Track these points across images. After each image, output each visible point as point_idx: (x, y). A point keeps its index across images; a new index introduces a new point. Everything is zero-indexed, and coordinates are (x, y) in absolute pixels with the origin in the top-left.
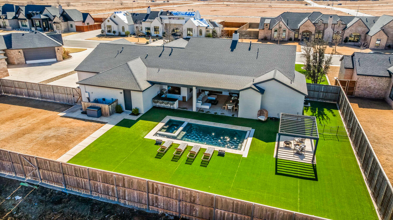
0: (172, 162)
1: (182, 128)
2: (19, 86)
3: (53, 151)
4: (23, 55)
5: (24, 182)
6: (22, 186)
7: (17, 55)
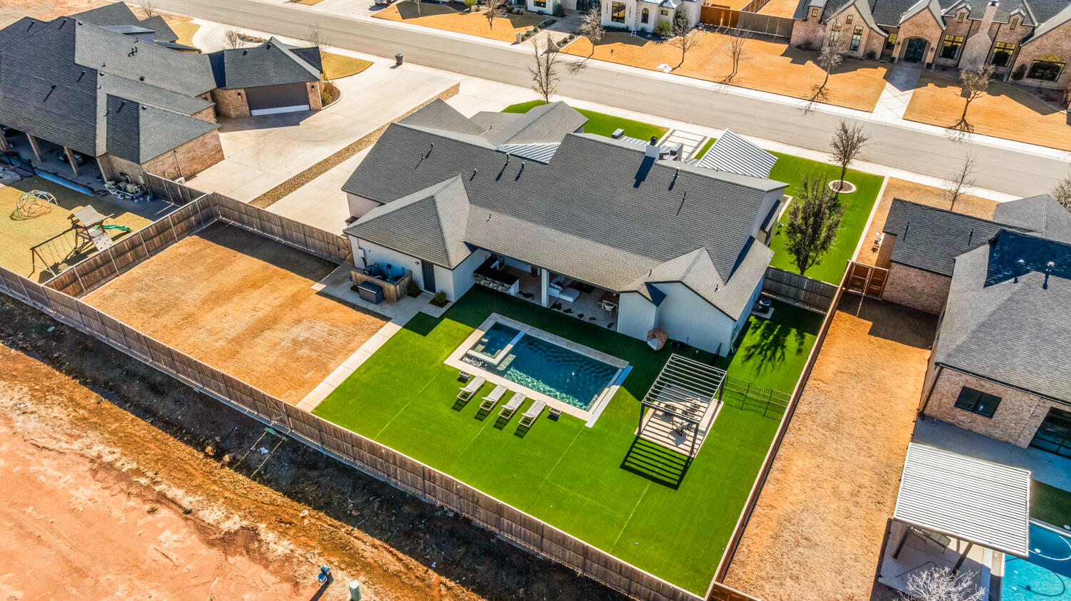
0: (475, 420)
1: (512, 346)
2: (246, 212)
3: (306, 374)
4: (245, 99)
5: (269, 427)
6: (268, 434)
7: (234, 99)
